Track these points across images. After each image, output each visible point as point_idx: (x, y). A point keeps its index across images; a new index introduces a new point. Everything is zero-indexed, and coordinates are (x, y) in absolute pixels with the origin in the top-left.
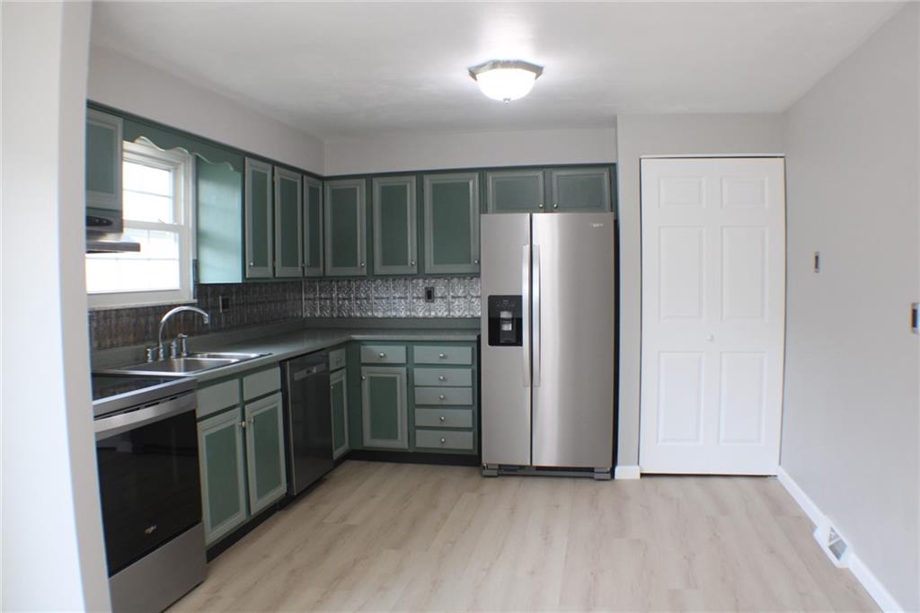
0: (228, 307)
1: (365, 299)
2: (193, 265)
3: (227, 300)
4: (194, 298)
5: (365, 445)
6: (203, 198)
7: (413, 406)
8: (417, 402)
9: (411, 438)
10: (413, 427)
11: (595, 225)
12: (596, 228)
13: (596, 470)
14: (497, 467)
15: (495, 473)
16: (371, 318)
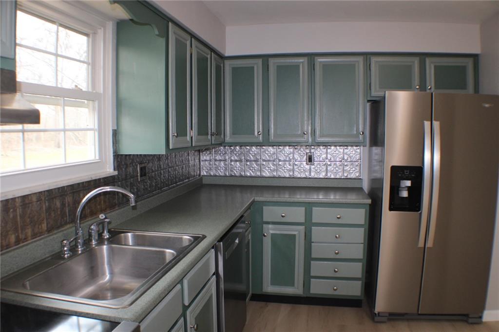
0: (145, 175)
1: (254, 161)
2: (113, 135)
3: (145, 168)
4: (114, 170)
5: (264, 291)
6: (123, 66)
7: (309, 258)
8: (313, 256)
9: (307, 285)
10: (308, 277)
11: (487, 105)
12: (488, 108)
13: (470, 316)
14: (387, 315)
15: (385, 319)
16: (259, 177)
